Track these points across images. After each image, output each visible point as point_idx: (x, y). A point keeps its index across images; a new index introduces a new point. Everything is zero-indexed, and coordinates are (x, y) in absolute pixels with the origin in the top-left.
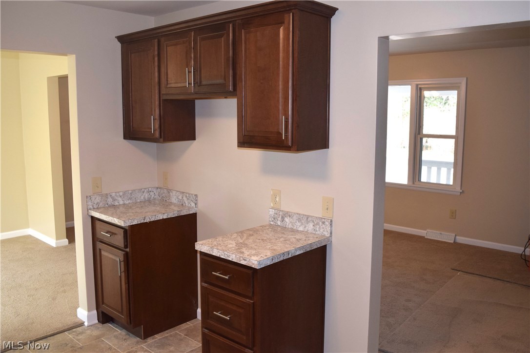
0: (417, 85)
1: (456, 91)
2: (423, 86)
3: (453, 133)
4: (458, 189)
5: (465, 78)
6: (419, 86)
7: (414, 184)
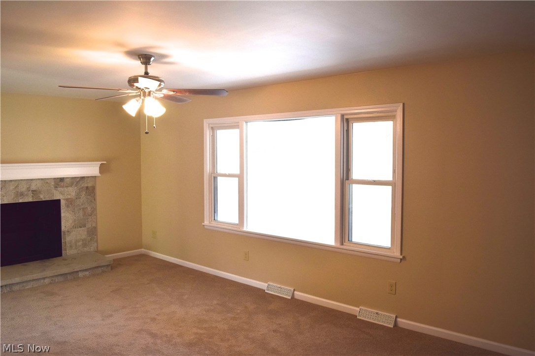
0: (343, 116)
1: (392, 122)
2: (352, 116)
3: (389, 177)
4: (397, 254)
5: (402, 104)
6: (346, 117)
7: (342, 244)
